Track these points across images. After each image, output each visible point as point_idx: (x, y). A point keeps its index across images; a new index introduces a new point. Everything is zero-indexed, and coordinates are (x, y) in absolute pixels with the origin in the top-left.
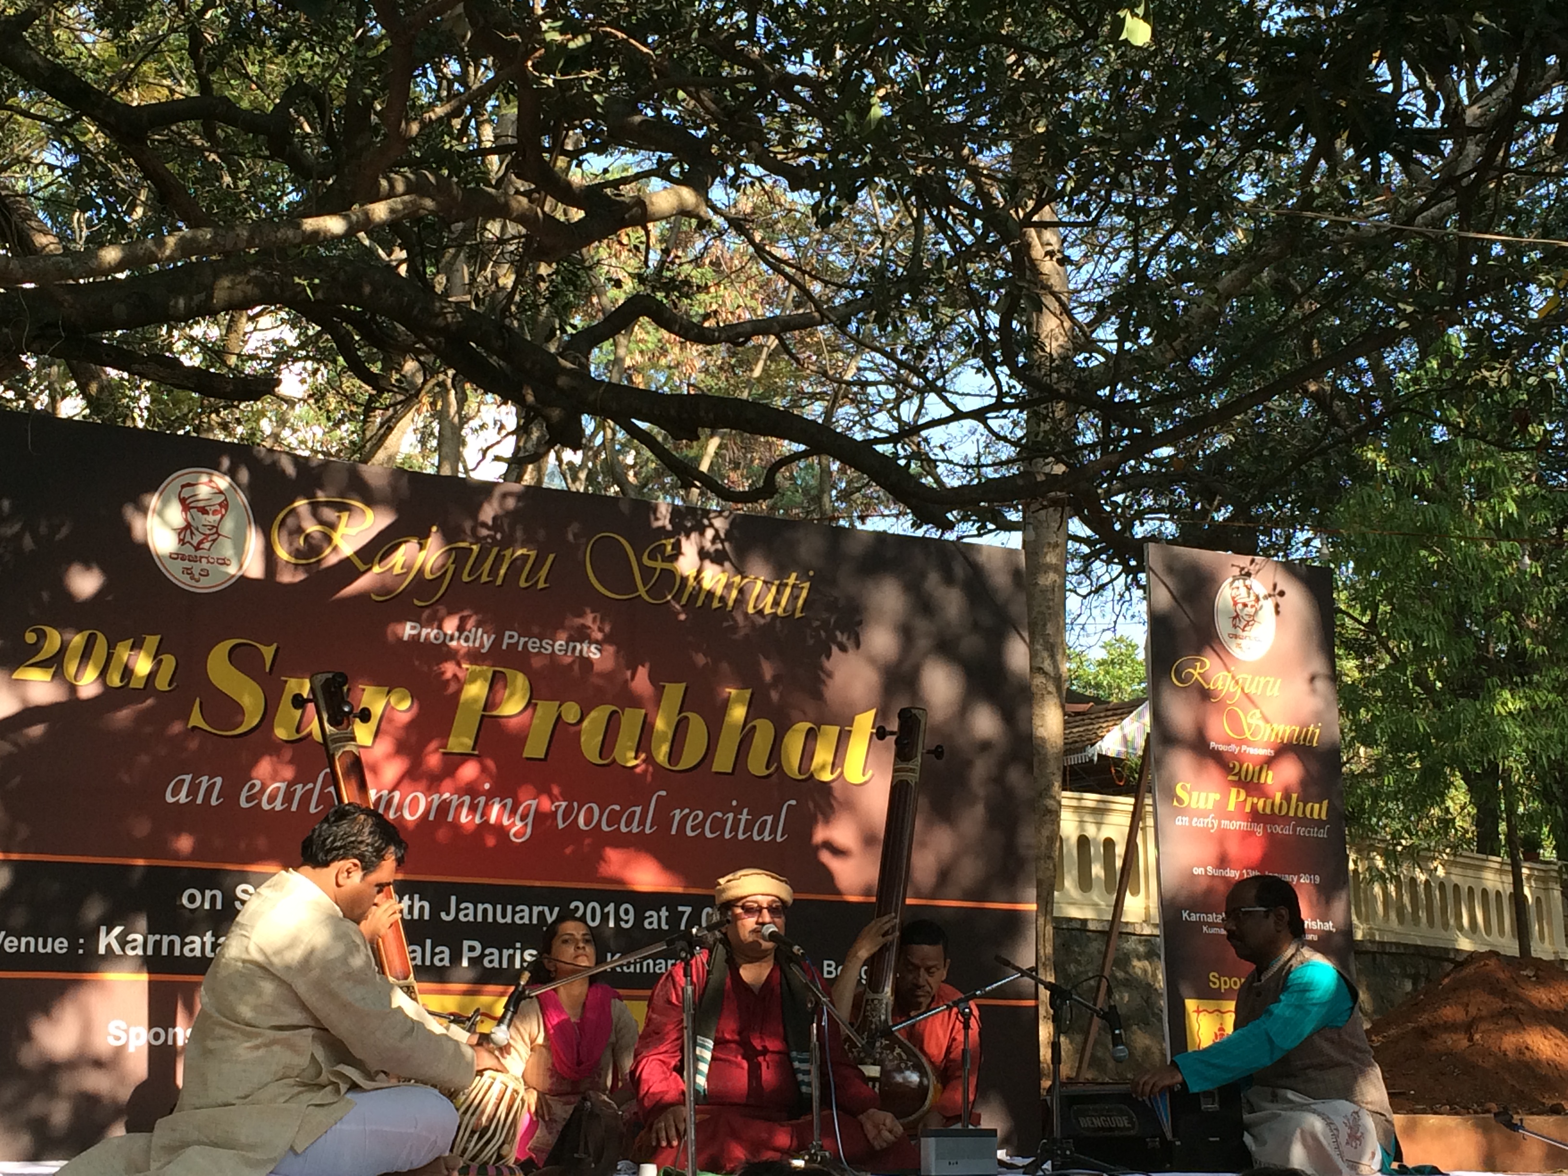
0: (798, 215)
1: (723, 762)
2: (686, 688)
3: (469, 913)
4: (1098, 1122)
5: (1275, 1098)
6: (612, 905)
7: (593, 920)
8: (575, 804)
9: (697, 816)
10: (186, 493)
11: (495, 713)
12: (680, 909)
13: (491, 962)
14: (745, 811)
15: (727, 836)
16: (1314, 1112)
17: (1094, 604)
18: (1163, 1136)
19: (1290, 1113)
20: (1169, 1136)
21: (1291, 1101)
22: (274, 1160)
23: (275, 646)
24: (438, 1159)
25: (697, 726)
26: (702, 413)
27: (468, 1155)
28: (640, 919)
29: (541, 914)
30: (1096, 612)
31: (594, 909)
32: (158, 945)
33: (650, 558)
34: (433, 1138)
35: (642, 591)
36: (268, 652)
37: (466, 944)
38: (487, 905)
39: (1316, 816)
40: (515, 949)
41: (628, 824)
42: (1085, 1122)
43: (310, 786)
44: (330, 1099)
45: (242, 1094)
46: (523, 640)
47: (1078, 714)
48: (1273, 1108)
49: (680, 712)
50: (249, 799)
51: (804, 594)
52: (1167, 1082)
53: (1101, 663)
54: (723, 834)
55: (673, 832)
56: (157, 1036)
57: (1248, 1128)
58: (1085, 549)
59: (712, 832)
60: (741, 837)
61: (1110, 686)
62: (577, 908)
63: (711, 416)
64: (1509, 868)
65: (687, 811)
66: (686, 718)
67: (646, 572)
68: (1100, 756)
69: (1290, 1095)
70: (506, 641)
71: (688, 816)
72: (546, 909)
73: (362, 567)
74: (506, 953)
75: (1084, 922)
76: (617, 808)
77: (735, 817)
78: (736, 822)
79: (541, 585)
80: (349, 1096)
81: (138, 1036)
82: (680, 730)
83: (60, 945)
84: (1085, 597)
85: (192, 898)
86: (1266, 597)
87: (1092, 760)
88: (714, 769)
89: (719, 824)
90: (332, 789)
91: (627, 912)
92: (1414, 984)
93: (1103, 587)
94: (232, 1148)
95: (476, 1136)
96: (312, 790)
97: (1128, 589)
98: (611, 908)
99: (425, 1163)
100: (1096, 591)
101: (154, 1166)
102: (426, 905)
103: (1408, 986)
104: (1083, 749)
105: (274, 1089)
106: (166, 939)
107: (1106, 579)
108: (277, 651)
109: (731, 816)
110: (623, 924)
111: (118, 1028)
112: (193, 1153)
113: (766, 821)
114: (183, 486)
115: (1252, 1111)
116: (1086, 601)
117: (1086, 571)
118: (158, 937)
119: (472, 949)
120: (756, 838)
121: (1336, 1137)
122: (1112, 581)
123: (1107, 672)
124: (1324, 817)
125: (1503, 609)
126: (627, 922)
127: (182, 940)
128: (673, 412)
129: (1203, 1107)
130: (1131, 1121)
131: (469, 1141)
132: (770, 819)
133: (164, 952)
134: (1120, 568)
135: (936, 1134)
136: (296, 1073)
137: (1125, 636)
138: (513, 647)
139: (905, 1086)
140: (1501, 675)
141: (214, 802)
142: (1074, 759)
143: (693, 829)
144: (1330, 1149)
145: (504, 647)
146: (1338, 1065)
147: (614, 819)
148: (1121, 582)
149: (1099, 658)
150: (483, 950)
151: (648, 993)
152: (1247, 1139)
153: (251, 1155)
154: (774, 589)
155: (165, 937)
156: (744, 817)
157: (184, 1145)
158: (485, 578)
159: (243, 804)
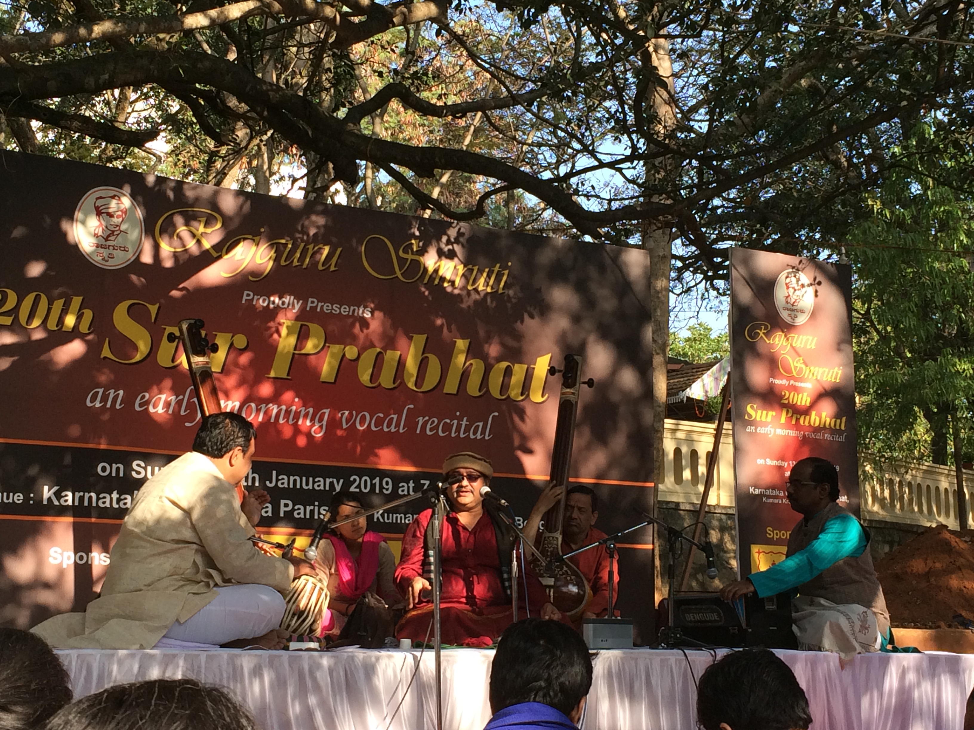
0: (494, 38)
1: (451, 387)
2: (427, 338)
3: (284, 482)
4: (698, 617)
5: (812, 603)
6: (378, 479)
7: (365, 488)
8: (354, 412)
9: (433, 422)
10: (99, 203)
11: (303, 352)
12: (422, 482)
13: (299, 514)
14: (465, 419)
15: (453, 435)
16: (839, 611)
17: (684, 300)
18: (740, 626)
19: (822, 612)
20: (744, 625)
21: (823, 605)
22: (166, 627)
23: (158, 305)
24: (272, 631)
25: (434, 362)
26: (437, 160)
27: (290, 629)
28: (396, 487)
29: (332, 484)
30: (685, 306)
31: (366, 481)
32: (81, 499)
33: (403, 252)
34: (269, 617)
35: (399, 274)
36: (153, 309)
37: (283, 502)
38: (296, 477)
39: (838, 427)
40: (314, 506)
41: (389, 426)
42: (690, 617)
43: (181, 397)
44: (203, 590)
45: (147, 582)
46: (320, 304)
47: (674, 371)
48: (810, 609)
49: (423, 353)
50: (141, 405)
51: (505, 278)
52: (744, 591)
53: (688, 340)
54: (450, 433)
55: (418, 432)
56: (81, 558)
57: (795, 622)
58: (679, 264)
59: (443, 432)
60: (462, 436)
61: (692, 354)
62: (355, 480)
63: (443, 161)
64: (955, 474)
65: (427, 418)
66: (427, 357)
67: (402, 261)
68: (688, 398)
69: (823, 601)
70: (309, 305)
71: (428, 421)
72: (335, 481)
73: (215, 255)
74: (309, 508)
75: (678, 504)
76: (381, 415)
77: (458, 423)
78: (459, 426)
79: (332, 268)
80: (215, 589)
81: (69, 558)
82: (423, 366)
83: (18, 498)
84: (678, 295)
85: (104, 469)
86: (809, 285)
87: (682, 401)
88: (445, 391)
89: (447, 428)
90: (195, 400)
91: (387, 483)
92: (891, 547)
93: (689, 290)
94: (140, 620)
95: (296, 618)
96: (183, 399)
97: (707, 290)
98: (377, 480)
99: (264, 633)
100: (686, 292)
101: (87, 631)
102: (257, 476)
103: (887, 549)
104: (677, 394)
105: (166, 582)
106: (87, 495)
107: (692, 283)
108: (159, 308)
109: (455, 422)
110: (384, 491)
111: (56, 552)
112: (113, 622)
113: (478, 426)
114: (97, 199)
115: (797, 611)
116: (679, 299)
117: (679, 279)
118: (82, 494)
119: (286, 505)
120: (472, 437)
121: (853, 627)
122: (696, 285)
123: (691, 347)
124: (843, 428)
125: (955, 304)
126: (387, 490)
127: (98, 496)
128: (417, 159)
129: (767, 607)
130: (719, 615)
131: (291, 620)
132: (481, 424)
133: (86, 504)
134: (702, 276)
135: (594, 622)
136: (181, 572)
137: (704, 322)
138: (314, 309)
139: (569, 595)
140: (952, 346)
141: (118, 407)
142: (673, 400)
143: (431, 430)
144: (849, 634)
145: (308, 309)
146: (855, 582)
147: (379, 423)
148: (702, 286)
149: (686, 337)
150: (294, 506)
151: (401, 536)
152: (794, 628)
153: (150, 624)
154: (485, 275)
155: (86, 494)
156: (464, 423)
157: (108, 618)
158: (296, 263)
159: (137, 408)
